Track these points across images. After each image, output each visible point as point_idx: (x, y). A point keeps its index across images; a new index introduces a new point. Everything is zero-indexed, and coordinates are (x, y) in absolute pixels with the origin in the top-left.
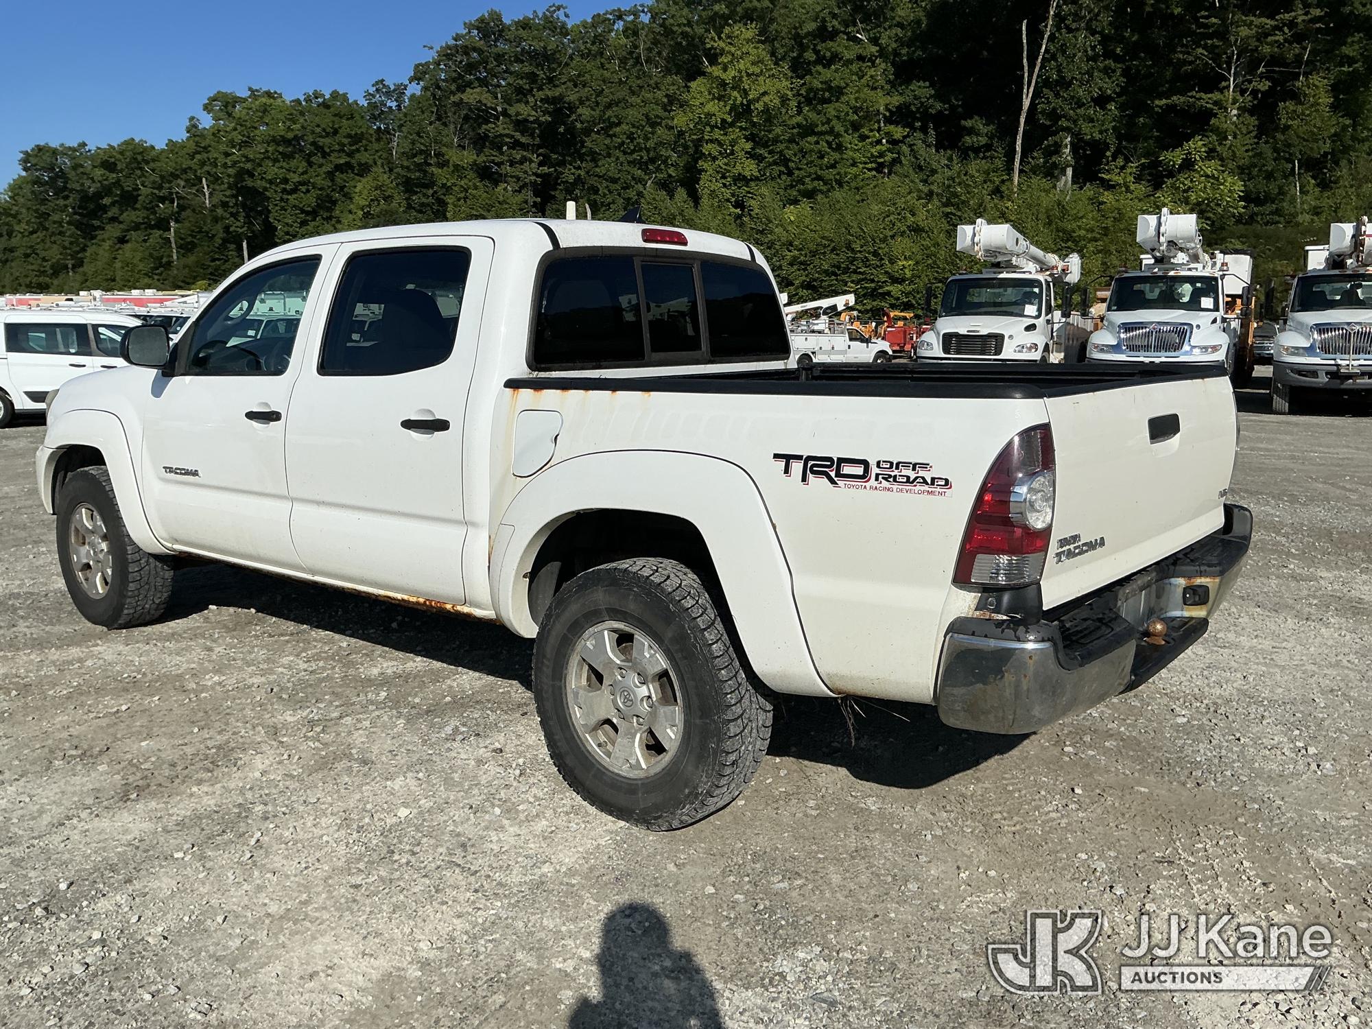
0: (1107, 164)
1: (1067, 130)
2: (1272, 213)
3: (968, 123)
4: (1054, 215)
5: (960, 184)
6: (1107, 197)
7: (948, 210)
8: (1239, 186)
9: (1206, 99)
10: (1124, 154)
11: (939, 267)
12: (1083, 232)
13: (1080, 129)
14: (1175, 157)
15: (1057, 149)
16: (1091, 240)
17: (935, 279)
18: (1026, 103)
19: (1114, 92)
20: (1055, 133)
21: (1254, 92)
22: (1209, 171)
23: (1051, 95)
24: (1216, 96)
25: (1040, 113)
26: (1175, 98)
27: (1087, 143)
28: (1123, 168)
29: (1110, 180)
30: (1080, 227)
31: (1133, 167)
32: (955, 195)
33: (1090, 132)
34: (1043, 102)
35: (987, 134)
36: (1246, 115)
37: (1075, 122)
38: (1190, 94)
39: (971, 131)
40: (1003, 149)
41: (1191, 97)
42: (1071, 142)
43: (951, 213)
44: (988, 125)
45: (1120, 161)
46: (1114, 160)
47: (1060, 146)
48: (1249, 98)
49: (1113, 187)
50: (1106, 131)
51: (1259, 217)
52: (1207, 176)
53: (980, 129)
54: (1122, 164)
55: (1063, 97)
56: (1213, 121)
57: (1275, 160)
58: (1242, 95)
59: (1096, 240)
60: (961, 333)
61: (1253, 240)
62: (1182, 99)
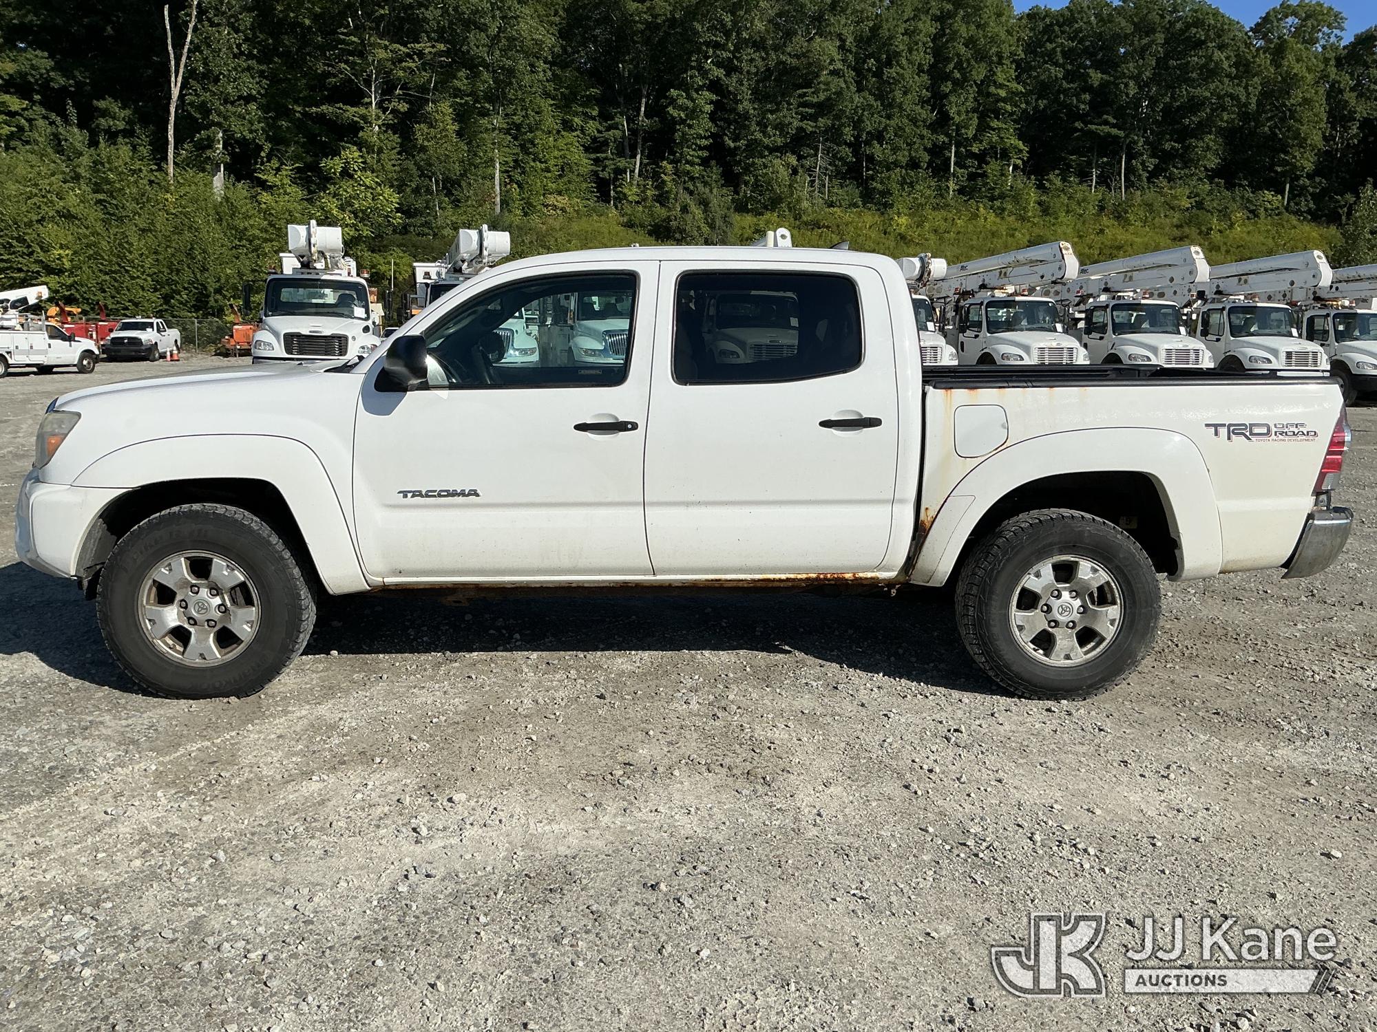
0: (262, 164)
1: (219, 125)
2: (422, 225)
3: (102, 104)
4: (224, 212)
5: (110, 170)
6: (265, 197)
7: (101, 196)
8: (395, 198)
9: (351, 112)
10: (276, 156)
11: (103, 259)
12: (257, 232)
13: (230, 126)
14: (333, 165)
15: (209, 144)
16: (266, 240)
17: (101, 271)
18: (175, 92)
19: (259, 93)
20: (207, 128)
21: (394, 111)
22: (368, 182)
23: (198, 87)
24: (362, 110)
25: (189, 104)
26: (324, 107)
27: (237, 141)
28: (278, 170)
29: (267, 181)
30: (252, 226)
31: (287, 169)
32: (108, 182)
33: (240, 130)
34: (190, 94)
35: (124, 119)
36: (390, 132)
37: (226, 118)
38: (338, 105)
39: (105, 113)
40: (147, 137)
41: (340, 108)
42: (223, 138)
43: (105, 201)
44: (124, 109)
45: (275, 163)
46: (269, 161)
47: (213, 141)
48: (390, 116)
49: (271, 187)
50: (256, 131)
51: (412, 228)
52: (367, 187)
53: (116, 113)
54: (277, 165)
55: (211, 91)
56: (361, 134)
57: (420, 177)
58: (384, 113)
59: (271, 240)
60: (303, 333)
61: (413, 250)
62: (331, 109)
